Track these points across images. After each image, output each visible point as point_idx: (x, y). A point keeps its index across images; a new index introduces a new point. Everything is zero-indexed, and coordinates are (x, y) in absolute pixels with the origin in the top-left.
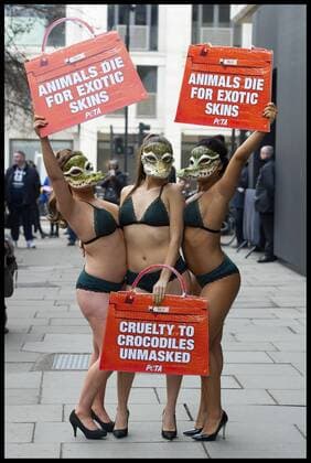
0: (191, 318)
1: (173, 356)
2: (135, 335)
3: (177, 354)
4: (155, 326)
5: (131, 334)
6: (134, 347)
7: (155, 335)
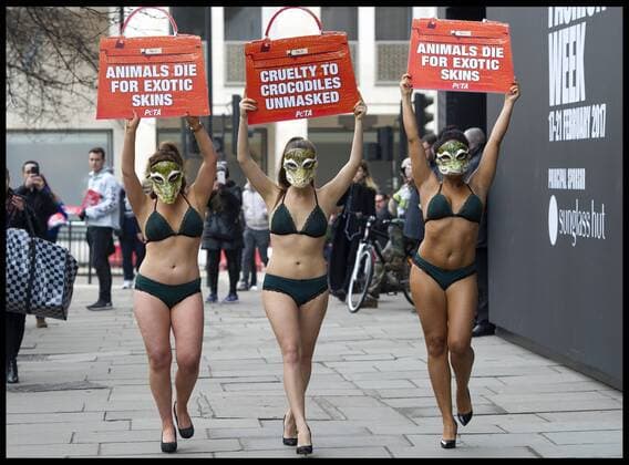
0: (332, 55)
1: (321, 98)
2: (278, 82)
3: (324, 94)
4: (296, 69)
5: (274, 82)
6: (279, 96)
7: (299, 80)
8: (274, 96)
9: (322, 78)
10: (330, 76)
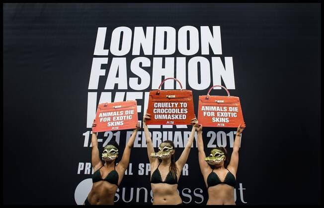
0: (186, 99)
1: (179, 117)
2: (161, 108)
3: (180, 115)
4: (169, 104)
5: (159, 108)
6: (161, 114)
7: (170, 108)
8: (159, 114)
9: (180, 108)
10: (183, 108)
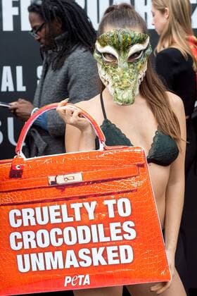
0: (122, 184)
1: (105, 255)
2: (35, 228)
3: (110, 249)
4: (64, 207)
5: (30, 228)
6: (38, 250)
7: (69, 224)
8: (30, 251)
9: (107, 222)
10: (118, 218)
